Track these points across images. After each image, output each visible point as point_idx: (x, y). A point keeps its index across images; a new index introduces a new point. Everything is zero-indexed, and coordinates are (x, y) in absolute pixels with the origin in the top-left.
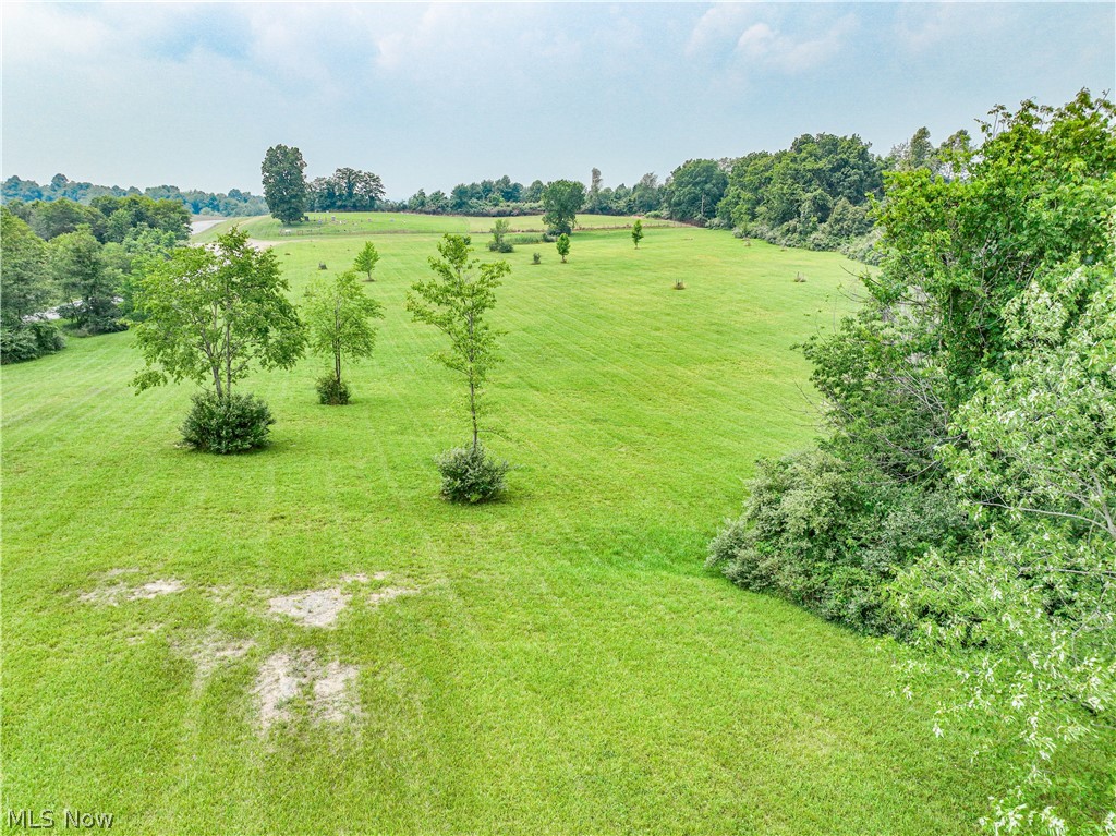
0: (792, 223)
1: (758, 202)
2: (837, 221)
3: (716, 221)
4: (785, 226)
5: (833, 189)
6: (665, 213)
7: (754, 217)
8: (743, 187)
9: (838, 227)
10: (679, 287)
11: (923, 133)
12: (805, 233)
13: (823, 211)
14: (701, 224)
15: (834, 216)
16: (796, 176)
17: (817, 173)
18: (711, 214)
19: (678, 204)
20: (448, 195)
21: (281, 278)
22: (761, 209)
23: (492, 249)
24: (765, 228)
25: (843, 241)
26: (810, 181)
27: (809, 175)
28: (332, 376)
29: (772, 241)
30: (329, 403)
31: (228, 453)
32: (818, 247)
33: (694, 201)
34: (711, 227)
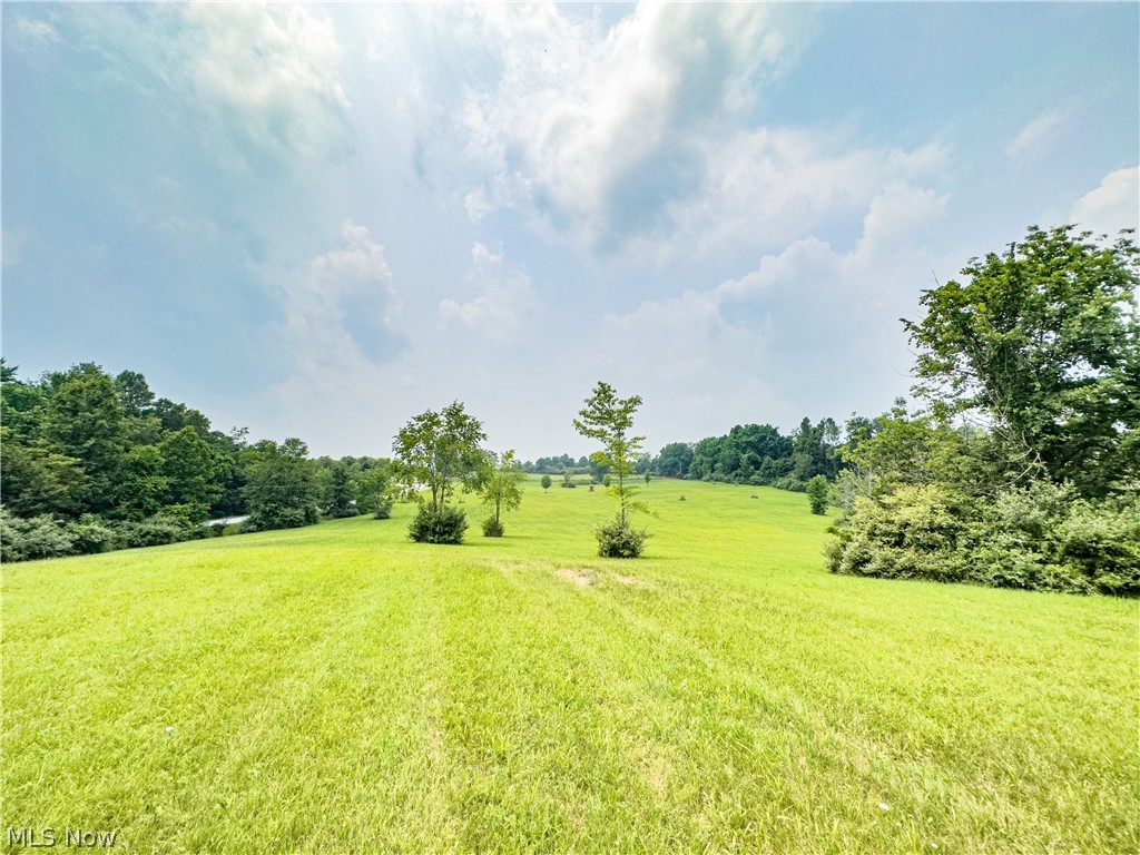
0: (739, 471)
1: (715, 462)
2: (766, 469)
3: (689, 475)
4: (734, 473)
5: (761, 453)
6: (658, 473)
7: (713, 471)
8: (706, 455)
9: (767, 472)
10: (683, 499)
11: (806, 420)
12: (747, 476)
13: (757, 465)
14: (681, 477)
15: (763, 466)
16: (737, 446)
17: (749, 443)
18: (685, 471)
19: (666, 467)
20: (534, 464)
21: (482, 432)
22: (718, 465)
23: (564, 486)
24: (722, 475)
25: (772, 480)
26: (745, 448)
27: (744, 445)
28: (492, 519)
29: (728, 482)
30: (491, 535)
31: (439, 543)
32: (756, 484)
33: (675, 465)
34: (687, 479)
